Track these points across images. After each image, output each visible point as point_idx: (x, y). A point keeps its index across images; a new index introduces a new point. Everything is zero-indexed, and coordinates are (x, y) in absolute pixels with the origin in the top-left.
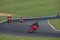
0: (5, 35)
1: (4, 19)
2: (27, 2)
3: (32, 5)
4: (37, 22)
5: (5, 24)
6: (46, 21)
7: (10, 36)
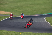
0: (8, 31)
1: (7, 17)
2: (26, 2)
3: (31, 4)
4: (32, 19)
5: (7, 21)
6: (43, 18)
7: (12, 32)
